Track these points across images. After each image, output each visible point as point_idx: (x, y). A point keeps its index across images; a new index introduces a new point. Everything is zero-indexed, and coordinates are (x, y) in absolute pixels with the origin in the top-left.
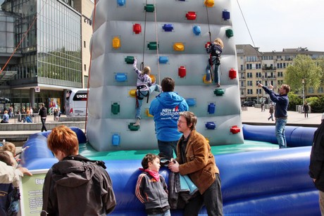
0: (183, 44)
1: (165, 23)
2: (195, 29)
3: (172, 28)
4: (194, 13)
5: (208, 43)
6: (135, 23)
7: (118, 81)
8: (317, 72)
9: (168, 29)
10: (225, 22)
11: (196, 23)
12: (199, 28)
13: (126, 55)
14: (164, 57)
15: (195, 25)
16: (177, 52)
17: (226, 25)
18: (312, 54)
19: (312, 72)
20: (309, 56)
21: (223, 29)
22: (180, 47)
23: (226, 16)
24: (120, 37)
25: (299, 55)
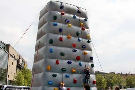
0: (75, 69)
1: (68, 61)
2: (80, 63)
3: (71, 63)
4: (79, 57)
5: (85, 69)
6: (56, 60)
7: (49, 84)
8: (105, 81)
9: (69, 63)
10: (91, 61)
11: (80, 61)
12: (82, 63)
13: (52, 73)
14: (68, 74)
15: (80, 62)
16: (73, 73)
17: (91, 62)
18: (102, 73)
19: (103, 81)
20: (101, 74)
21: (90, 64)
22: (74, 71)
23: (91, 58)
24: (50, 65)
25: (97, 74)
